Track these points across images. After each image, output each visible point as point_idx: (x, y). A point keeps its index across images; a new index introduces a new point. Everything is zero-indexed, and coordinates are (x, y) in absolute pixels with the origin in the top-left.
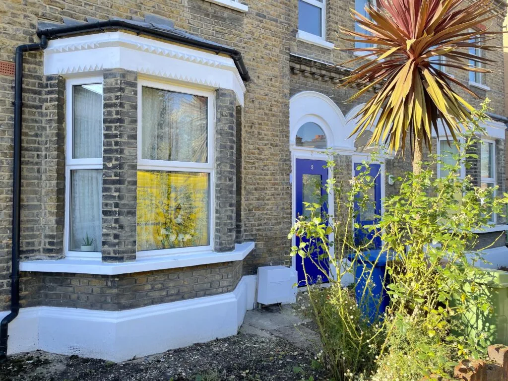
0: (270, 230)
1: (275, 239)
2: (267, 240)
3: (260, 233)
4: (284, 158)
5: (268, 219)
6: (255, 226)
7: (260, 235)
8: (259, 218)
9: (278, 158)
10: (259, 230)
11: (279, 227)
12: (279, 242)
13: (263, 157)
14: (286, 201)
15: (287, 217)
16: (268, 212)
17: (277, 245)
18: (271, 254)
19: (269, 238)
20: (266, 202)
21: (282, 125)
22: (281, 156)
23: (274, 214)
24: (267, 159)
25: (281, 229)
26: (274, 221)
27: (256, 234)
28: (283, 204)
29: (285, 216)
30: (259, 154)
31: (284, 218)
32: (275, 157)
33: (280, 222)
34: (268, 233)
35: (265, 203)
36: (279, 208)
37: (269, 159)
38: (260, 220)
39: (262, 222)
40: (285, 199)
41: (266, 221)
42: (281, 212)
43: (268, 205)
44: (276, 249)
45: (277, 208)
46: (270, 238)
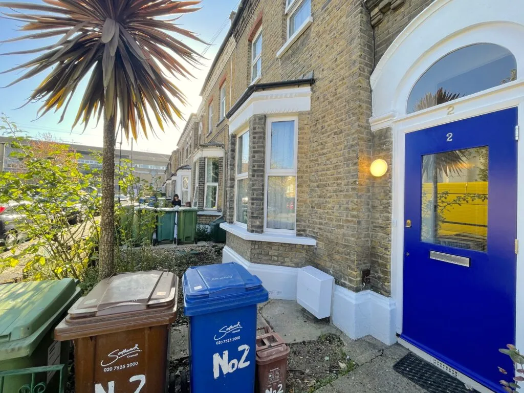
0: (331, 233)
1: (336, 245)
2: (327, 242)
3: (321, 232)
4: (351, 143)
5: (329, 219)
6: (316, 223)
7: (321, 235)
8: (320, 217)
9: (342, 146)
10: (320, 229)
11: (342, 231)
12: (341, 249)
13: (325, 151)
14: (351, 199)
15: (352, 221)
16: (329, 211)
17: (338, 252)
18: (331, 260)
19: (329, 241)
20: (328, 200)
21: (348, 103)
22: (346, 143)
23: (336, 214)
24: (330, 152)
25: (344, 235)
26: (335, 223)
27: (317, 233)
28: (347, 203)
29: (349, 219)
30: (322, 149)
31: (349, 221)
32: (338, 147)
33: (343, 226)
34: (329, 235)
35: (326, 202)
36: (342, 208)
37: (332, 151)
38: (322, 219)
39: (324, 222)
40: (350, 197)
41: (327, 221)
42: (345, 213)
43: (329, 203)
44: (337, 257)
45: (340, 207)
46: (331, 242)
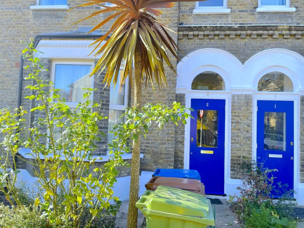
0: (156, 148)
1: (160, 154)
2: (153, 154)
3: (148, 148)
4: (171, 98)
5: (154, 140)
6: (144, 143)
7: (147, 150)
8: (147, 139)
9: (165, 98)
10: (147, 146)
11: (164, 146)
12: (163, 156)
13: (152, 98)
14: (171, 128)
15: (171, 140)
16: (155, 135)
17: (162, 158)
18: (156, 164)
19: (155, 153)
20: (154, 128)
21: (169, 76)
22: (167, 97)
23: (160, 136)
24: (156, 100)
25: (166, 148)
26: (159, 142)
27: (145, 149)
28: (168, 130)
29: (170, 139)
30: (149, 96)
31: (169, 140)
32: (162, 98)
33: (165, 143)
34: (155, 149)
35: (153, 129)
36: (164, 133)
37: (157, 99)
38: (148, 140)
39: (150, 142)
40: (170, 127)
41: (153, 141)
42: (167, 136)
43: (155, 130)
44: (161, 161)
45: (163, 132)
46: (156, 153)
